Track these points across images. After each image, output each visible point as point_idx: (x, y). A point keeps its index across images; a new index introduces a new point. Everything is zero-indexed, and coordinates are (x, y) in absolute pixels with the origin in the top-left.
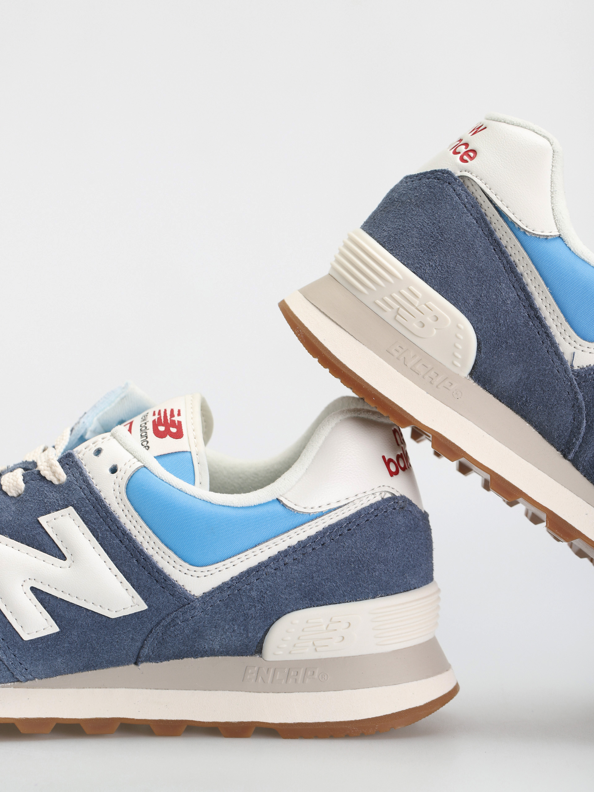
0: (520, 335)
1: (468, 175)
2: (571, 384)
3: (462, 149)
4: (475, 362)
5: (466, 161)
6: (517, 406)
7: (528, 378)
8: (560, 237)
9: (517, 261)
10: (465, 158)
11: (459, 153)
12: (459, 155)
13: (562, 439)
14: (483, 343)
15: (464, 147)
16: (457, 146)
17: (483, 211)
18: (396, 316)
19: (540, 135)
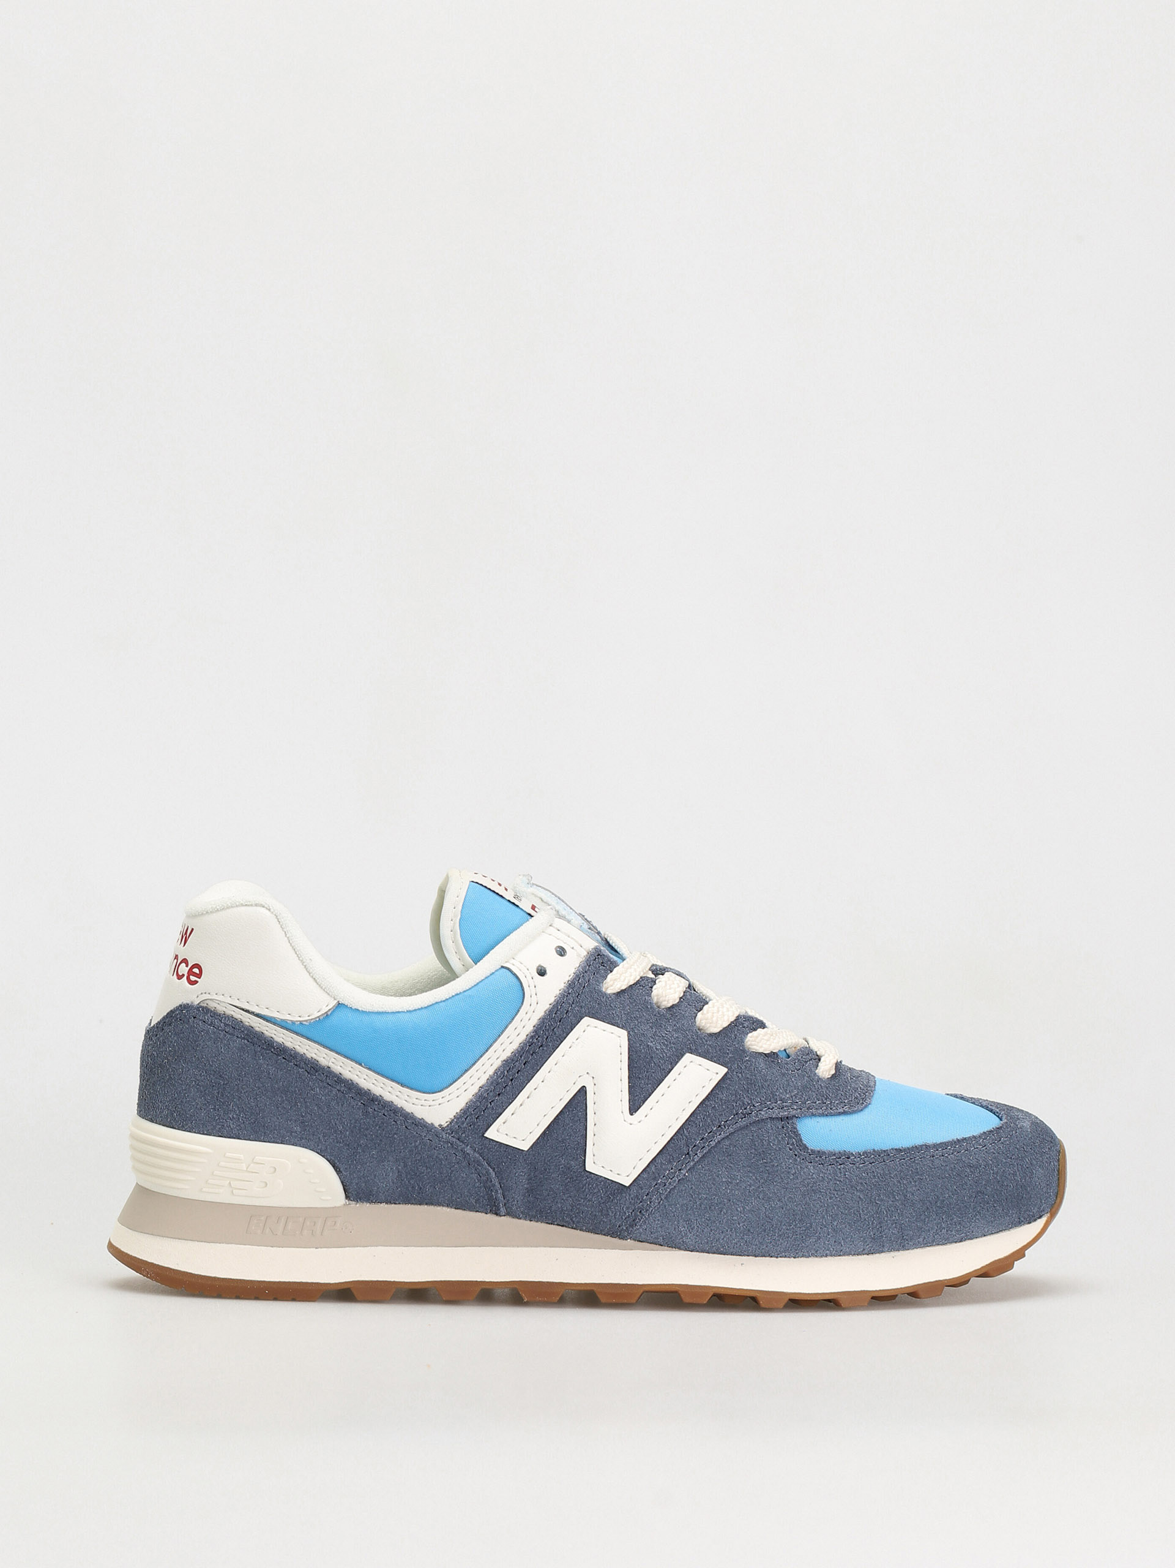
0: (367, 1129)
1: (207, 996)
2: (452, 1144)
3: (184, 969)
4: (343, 1185)
5: (196, 982)
6: (415, 1199)
7: (405, 1166)
8: (339, 1005)
9: (314, 1056)
10: (193, 978)
11: (183, 975)
12: (185, 977)
13: (483, 1201)
14: (336, 1161)
15: (183, 965)
16: (177, 968)
17: (247, 1024)
18: (232, 1192)
19: (252, 905)
